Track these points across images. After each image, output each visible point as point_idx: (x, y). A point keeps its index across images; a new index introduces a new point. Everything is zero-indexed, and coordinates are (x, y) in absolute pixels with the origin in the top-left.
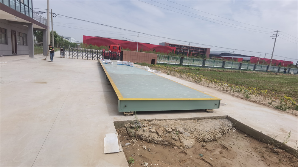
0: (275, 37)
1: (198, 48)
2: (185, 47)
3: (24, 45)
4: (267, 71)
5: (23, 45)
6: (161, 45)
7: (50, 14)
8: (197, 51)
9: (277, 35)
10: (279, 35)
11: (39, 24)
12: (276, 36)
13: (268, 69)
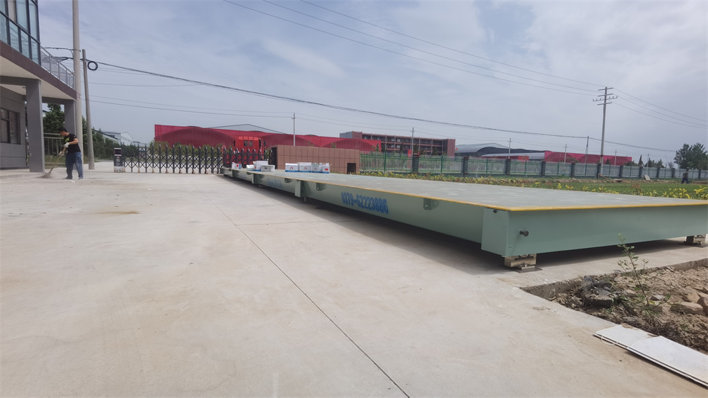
0: (603, 102)
1: (429, 141)
2: (399, 141)
3: (12, 141)
4: (598, 176)
5: (9, 142)
6: (345, 137)
7: (82, 63)
8: (425, 147)
9: (606, 97)
10: (611, 96)
11: (56, 83)
12: (605, 100)
13: (598, 171)
